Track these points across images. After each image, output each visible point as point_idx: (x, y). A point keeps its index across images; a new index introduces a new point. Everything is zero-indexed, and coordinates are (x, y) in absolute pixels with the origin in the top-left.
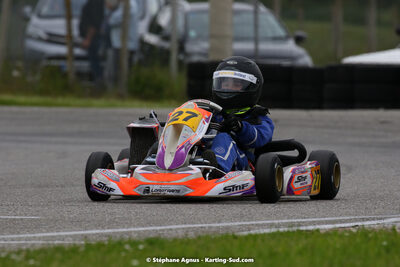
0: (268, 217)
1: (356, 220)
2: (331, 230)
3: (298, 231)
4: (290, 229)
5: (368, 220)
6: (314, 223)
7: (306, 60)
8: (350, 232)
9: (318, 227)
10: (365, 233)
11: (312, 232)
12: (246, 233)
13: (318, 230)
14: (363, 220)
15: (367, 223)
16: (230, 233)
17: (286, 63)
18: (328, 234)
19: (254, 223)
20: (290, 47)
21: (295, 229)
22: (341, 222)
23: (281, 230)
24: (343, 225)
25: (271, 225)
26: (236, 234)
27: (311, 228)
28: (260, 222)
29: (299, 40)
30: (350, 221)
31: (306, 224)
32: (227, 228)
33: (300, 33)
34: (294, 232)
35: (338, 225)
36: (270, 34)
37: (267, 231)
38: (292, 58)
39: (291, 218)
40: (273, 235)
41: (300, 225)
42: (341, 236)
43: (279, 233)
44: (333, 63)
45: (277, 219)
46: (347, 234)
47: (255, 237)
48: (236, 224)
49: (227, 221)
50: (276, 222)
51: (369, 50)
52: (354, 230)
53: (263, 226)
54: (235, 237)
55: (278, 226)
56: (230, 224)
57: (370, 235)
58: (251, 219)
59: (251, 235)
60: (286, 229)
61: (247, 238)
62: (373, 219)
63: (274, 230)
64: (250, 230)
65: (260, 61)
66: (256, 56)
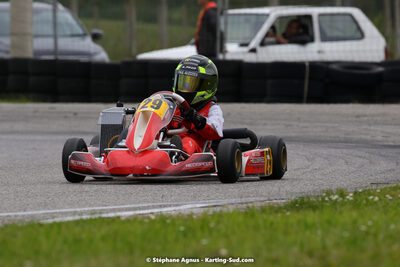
0: (71, 205)
1: (154, 207)
2: (131, 216)
3: (100, 218)
4: (93, 217)
5: (165, 206)
6: (113, 210)
7: (102, 56)
8: (149, 218)
9: (119, 214)
10: (162, 219)
11: (113, 220)
12: (50, 221)
13: (119, 217)
14: (161, 206)
15: (164, 210)
16: (36, 222)
17: (84, 59)
18: (128, 220)
19: (58, 211)
20: (88, 45)
21: (97, 216)
22: (140, 209)
23: (85, 217)
24: (141, 212)
25: (75, 213)
27: (111, 215)
28: (64, 210)
29: (96, 38)
30: (148, 208)
31: (108, 211)
32: (32, 216)
33: (96, 31)
34: (95, 219)
35: (138, 212)
36: (69, 33)
37: (70, 218)
38: (88, 54)
39: (93, 206)
40: (77, 222)
41: (101, 213)
42: (141, 222)
43: (82, 221)
44: (127, 59)
45: (79, 207)
46: (146, 220)
47: (59, 225)
48: (41, 212)
49: (31, 209)
50: (78, 210)
51: (161, 47)
52: (153, 217)
53: (66, 214)
54: (41, 225)
55: (81, 214)
56: (35, 212)
57: (168, 221)
58: (54, 208)
59: (55, 223)
60: (88, 217)
61: (52, 226)
62: (170, 206)
63: (77, 218)
64: (53, 218)
65: (60, 58)
66: (55, 52)
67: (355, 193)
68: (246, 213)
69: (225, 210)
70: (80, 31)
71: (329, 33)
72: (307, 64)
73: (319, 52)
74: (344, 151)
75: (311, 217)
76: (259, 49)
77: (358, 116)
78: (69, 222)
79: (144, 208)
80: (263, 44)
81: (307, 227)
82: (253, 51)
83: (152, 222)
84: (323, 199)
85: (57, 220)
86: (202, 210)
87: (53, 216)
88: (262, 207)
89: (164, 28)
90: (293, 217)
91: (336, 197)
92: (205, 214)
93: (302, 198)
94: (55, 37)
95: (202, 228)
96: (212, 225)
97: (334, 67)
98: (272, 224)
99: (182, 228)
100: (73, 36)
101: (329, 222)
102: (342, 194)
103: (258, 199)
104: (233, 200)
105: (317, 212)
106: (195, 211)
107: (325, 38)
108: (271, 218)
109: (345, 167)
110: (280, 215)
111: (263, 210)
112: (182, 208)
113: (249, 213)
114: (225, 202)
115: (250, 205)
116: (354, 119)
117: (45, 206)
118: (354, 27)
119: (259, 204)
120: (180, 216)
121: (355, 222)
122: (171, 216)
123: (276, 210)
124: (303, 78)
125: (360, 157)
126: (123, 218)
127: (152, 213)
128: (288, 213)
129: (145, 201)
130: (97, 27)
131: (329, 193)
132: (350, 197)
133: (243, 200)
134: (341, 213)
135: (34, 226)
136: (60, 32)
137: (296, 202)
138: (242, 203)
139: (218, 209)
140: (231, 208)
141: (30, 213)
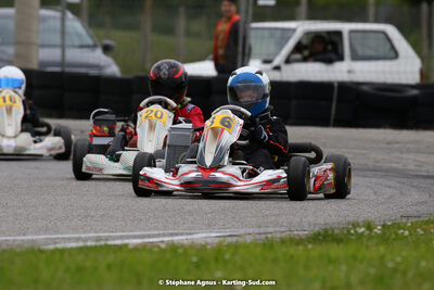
0: (75, 230)
1: (164, 235)
2: (139, 244)
3: (106, 246)
4: (98, 243)
5: (176, 235)
6: (121, 237)
7: (113, 69)
8: (159, 247)
9: (126, 241)
10: (173, 248)
11: (120, 248)
12: (51, 247)
13: (126, 245)
14: (172, 235)
15: (176, 238)
16: (36, 248)
17: (93, 72)
18: (137, 249)
19: (60, 236)
20: (97, 57)
21: (102, 243)
22: (149, 236)
23: (89, 244)
24: (151, 240)
25: (78, 239)
26: (42, 248)
27: (118, 242)
28: (67, 236)
29: (107, 49)
30: (158, 235)
32: (33, 240)
33: (107, 42)
34: (101, 247)
35: (147, 240)
36: (77, 43)
37: (73, 245)
38: (98, 67)
39: (98, 232)
40: (81, 250)
41: (107, 240)
42: (151, 251)
43: (86, 248)
44: (141, 74)
45: (84, 232)
46: (156, 249)
47: (62, 251)
48: (42, 237)
49: (32, 233)
50: (83, 235)
52: (163, 246)
53: (69, 239)
54: (42, 251)
55: (86, 240)
56: (34, 237)
57: (180, 251)
58: (56, 232)
59: (57, 250)
60: (93, 244)
61: (53, 252)
62: (182, 234)
63: (81, 244)
64: (55, 243)
65: (68, 70)
66: (62, 63)
67: (384, 226)
68: (264, 244)
69: (241, 240)
70: (90, 42)
71: (360, 52)
72: (336, 85)
73: (350, 72)
74: (374, 180)
75: (335, 250)
76: (284, 67)
77: (389, 143)
78: (72, 249)
79: (154, 236)
80: (288, 61)
81: (330, 261)
82: (277, 68)
83: (162, 251)
84: (349, 231)
85: (60, 246)
86: (217, 240)
87: (55, 241)
88: (281, 238)
89: (182, 41)
90: (315, 250)
91: (362, 230)
92: (220, 244)
93: (326, 230)
94: (63, 47)
95: (216, 260)
96: (227, 256)
97: (365, 88)
98: (292, 257)
99: (195, 259)
100: (82, 47)
101: (355, 258)
102: (369, 227)
103: (277, 229)
104: (251, 230)
105: (341, 246)
106: (209, 240)
107: (356, 57)
108: (292, 250)
109: (373, 197)
110: (301, 248)
111: (283, 241)
112: (195, 236)
113: (268, 244)
114: (242, 231)
115: (269, 236)
116: (385, 146)
117: (47, 230)
118: (388, 46)
119: (279, 235)
120: (192, 246)
121: (382, 257)
122: (183, 246)
123: (298, 242)
124: (331, 100)
125: (390, 187)
126: (131, 246)
127: (162, 242)
128: (310, 246)
129: (156, 228)
130: (109, 38)
131: (355, 225)
132: (378, 230)
133: (262, 230)
134: (367, 247)
135: (34, 252)
136: (68, 42)
137: (319, 234)
138: (260, 234)
139: (234, 239)
140: (249, 239)
141: (30, 237)
